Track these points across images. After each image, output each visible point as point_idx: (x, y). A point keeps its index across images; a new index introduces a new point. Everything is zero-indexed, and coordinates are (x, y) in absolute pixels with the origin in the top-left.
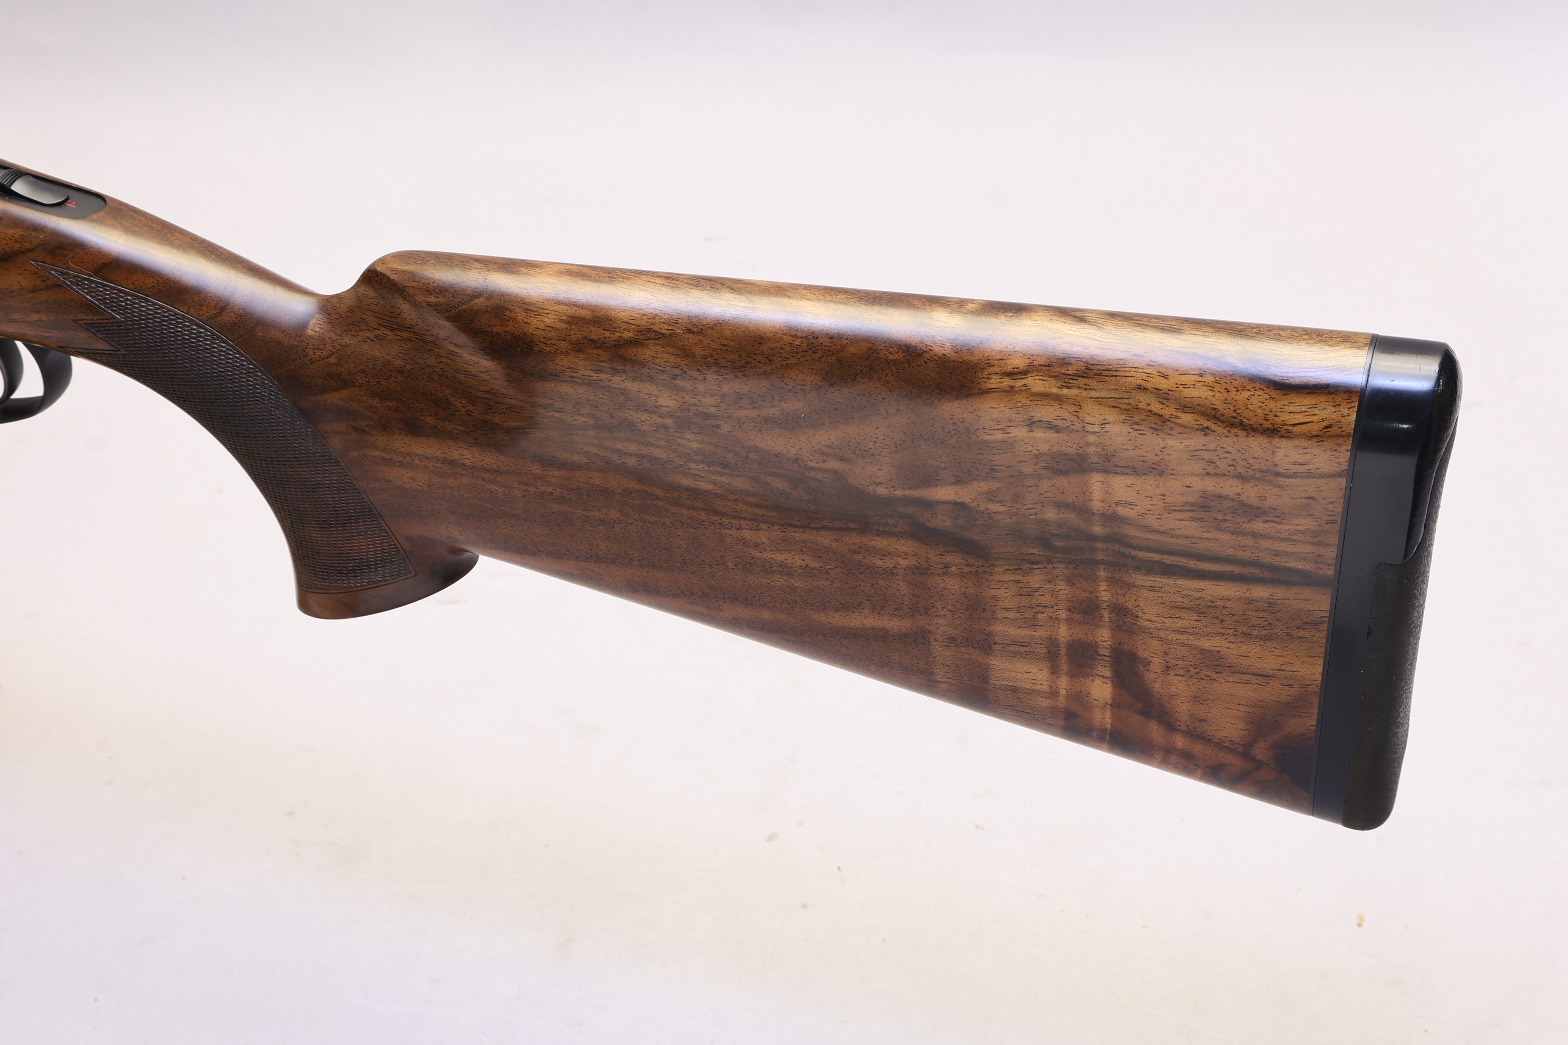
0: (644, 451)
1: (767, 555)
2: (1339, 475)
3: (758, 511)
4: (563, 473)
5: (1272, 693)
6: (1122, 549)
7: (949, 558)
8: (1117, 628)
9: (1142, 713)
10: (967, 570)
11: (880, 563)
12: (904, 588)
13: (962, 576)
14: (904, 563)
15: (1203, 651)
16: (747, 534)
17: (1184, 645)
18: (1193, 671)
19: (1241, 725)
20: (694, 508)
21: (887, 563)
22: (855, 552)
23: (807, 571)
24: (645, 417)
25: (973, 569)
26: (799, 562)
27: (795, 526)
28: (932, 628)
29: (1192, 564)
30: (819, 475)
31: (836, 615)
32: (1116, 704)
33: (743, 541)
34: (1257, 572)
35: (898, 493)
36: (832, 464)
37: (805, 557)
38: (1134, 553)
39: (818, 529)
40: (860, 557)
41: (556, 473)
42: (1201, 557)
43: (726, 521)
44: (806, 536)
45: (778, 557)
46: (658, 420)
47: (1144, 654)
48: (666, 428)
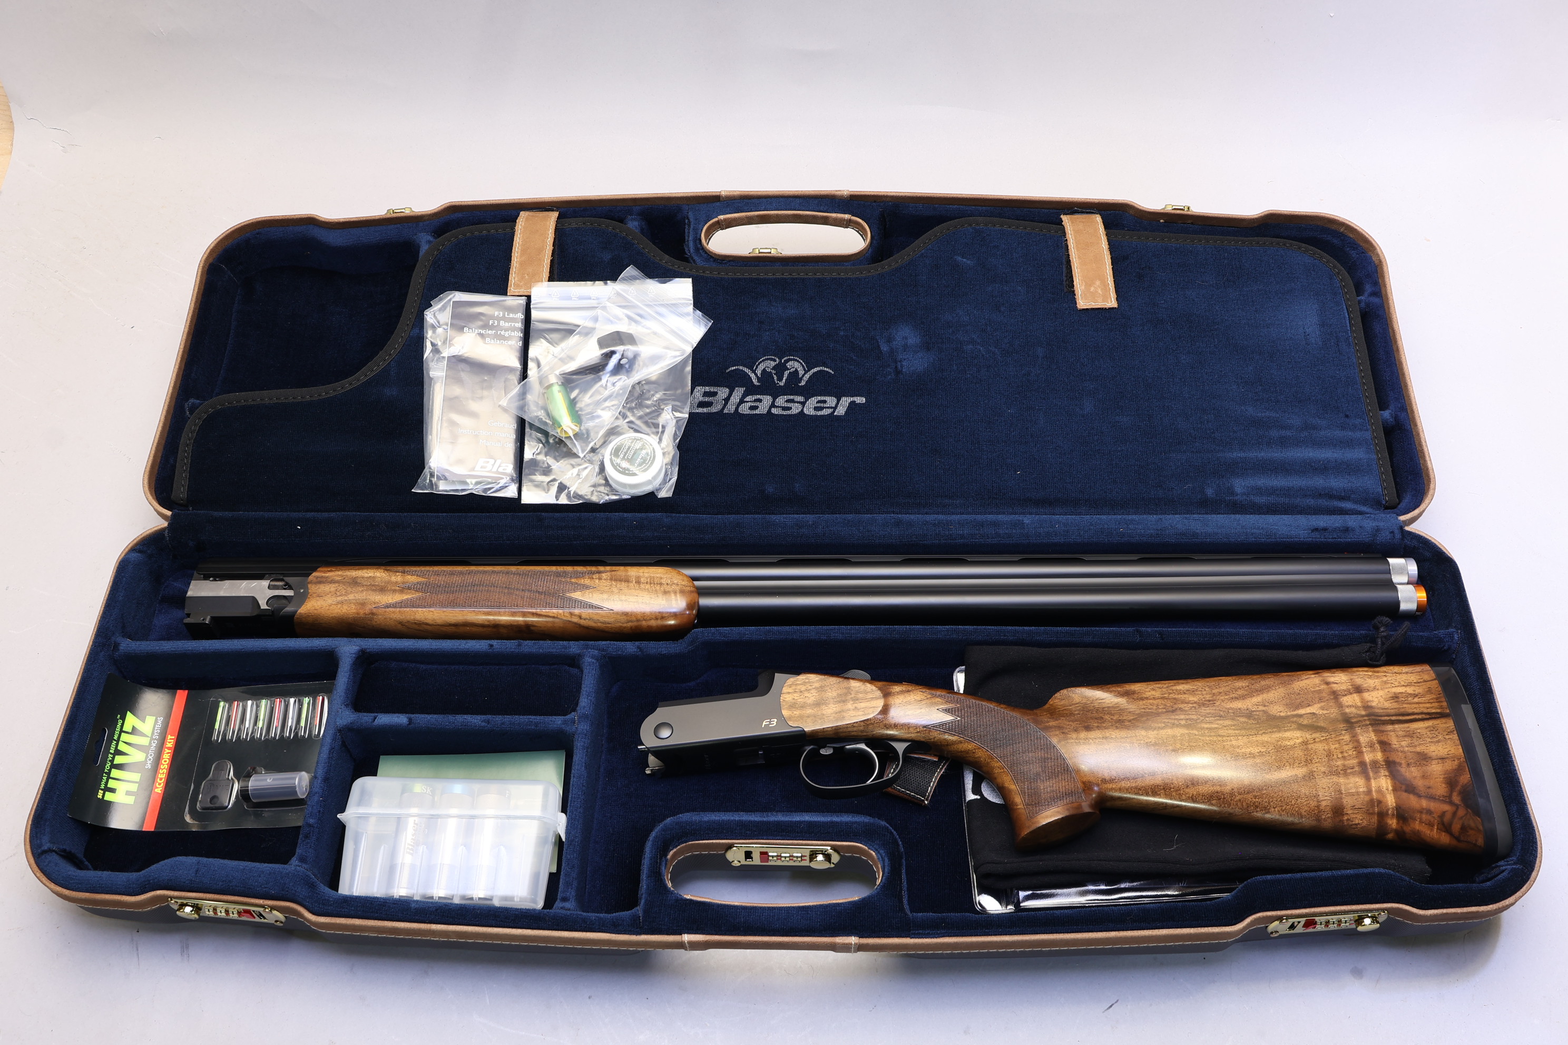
0: (1187, 717)
1: (1243, 750)
2: (1435, 679)
3: (1236, 732)
4: (1155, 732)
5: (1450, 765)
6: (1375, 718)
7: (1315, 735)
8: (1384, 751)
9: (1406, 791)
10: (1322, 738)
11: (1289, 743)
12: (1301, 753)
13: (1321, 741)
14: (1298, 741)
15: (1419, 753)
16: (1234, 743)
17: (1411, 752)
18: (1418, 763)
19: (1444, 785)
20: (1211, 736)
21: (1291, 743)
22: (1278, 741)
23: (1261, 754)
24: (1186, 705)
25: (1324, 738)
26: (1257, 751)
27: (1253, 735)
28: (1315, 769)
29: (1401, 718)
30: (1257, 713)
31: (1276, 773)
32: (1395, 790)
33: (1232, 746)
34: (1424, 716)
35: (1289, 713)
36: (1261, 708)
37: (1259, 748)
38: (1380, 718)
39: (1262, 734)
40: (1280, 743)
41: (1152, 733)
42: (1403, 715)
43: (1224, 738)
44: (1258, 739)
45: (1248, 750)
46: (1191, 705)
47: (1398, 760)
48: (1195, 707)
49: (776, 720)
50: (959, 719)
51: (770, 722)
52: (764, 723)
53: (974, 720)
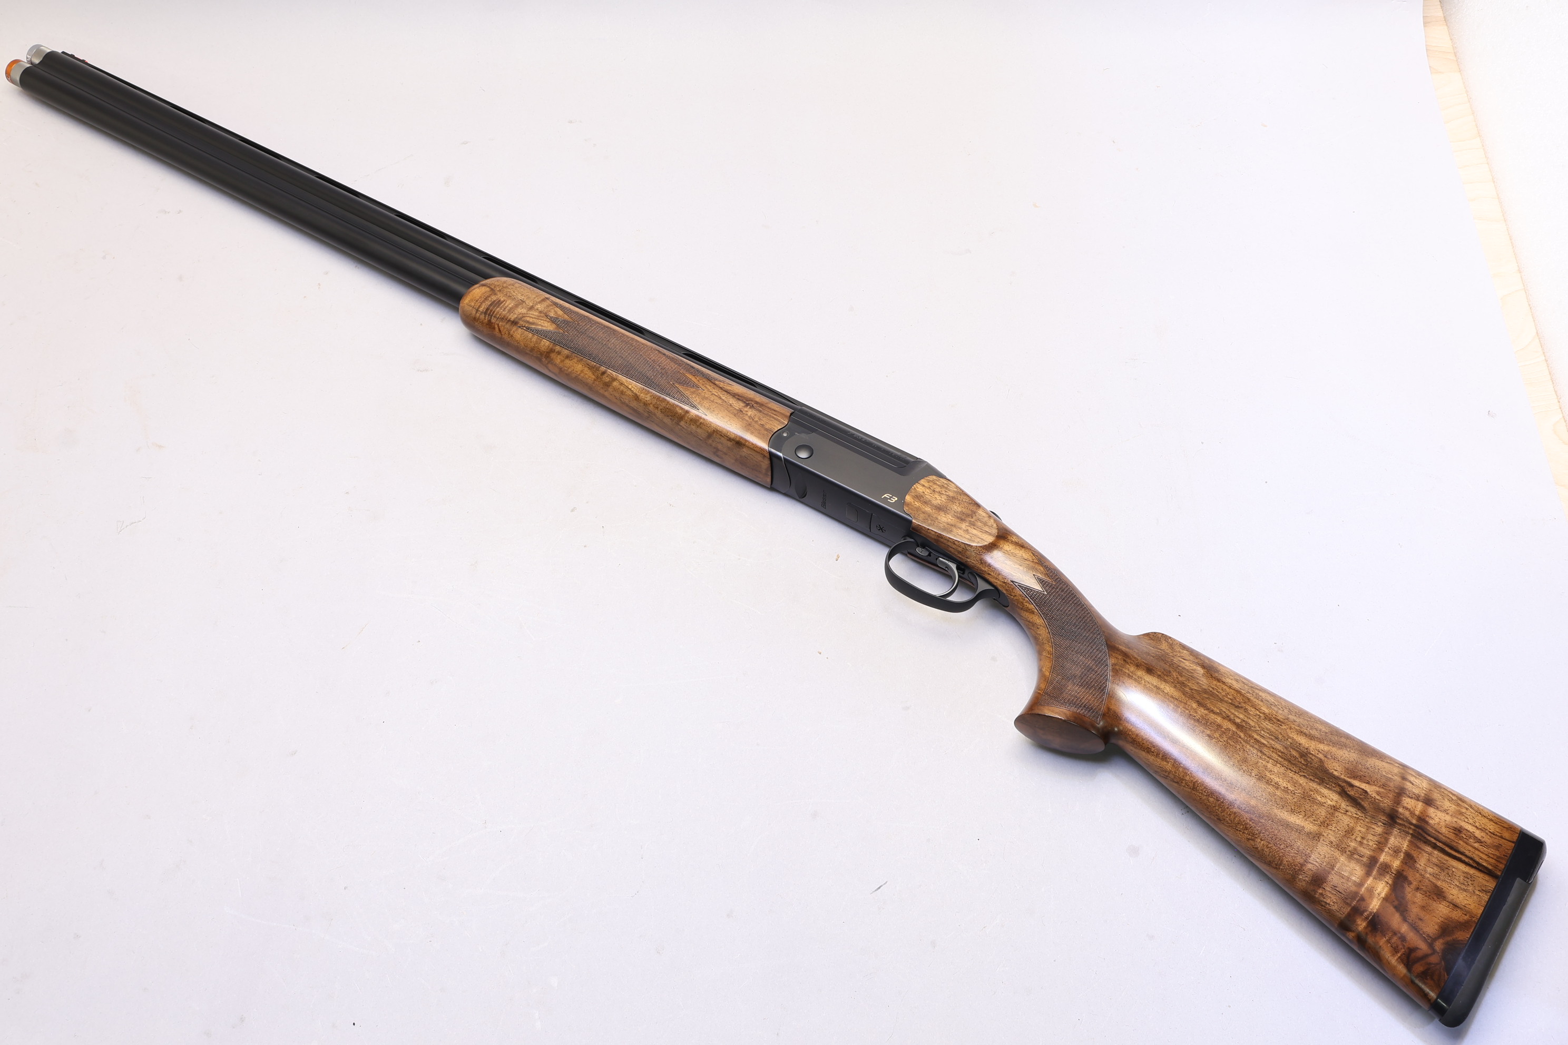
0: (1246, 719)
1: (1272, 777)
2: (1513, 842)
3: (1280, 759)
4: (1206, 712)
5: (1457, 915)
6: (1422, 832)
7: (1349, 808)
8: (1404, 862)
9: (1395, 907)
10: (1355, 815)
11: (1319, 799)
12: (1323, 813)
13: (1351, 817)
14: (1329, 802)
15: (1436, 886)
16: (1269, 766)
17: (1429, 881)
18: (1428, 894)
19: (1436, 927)
20: (1253, 747)
21: (1323, 800)
22: (1311, 791)
23: (1286, 790)
24: (1253, 710)
25: (1357, 816)
26: (1285, 785)
27: (1292, 771)
28: (1325, 834)
29: (1447, 849)
30: (1313, 758)
31: (1286, 813)
32: (1386, 899)
33: (1266, 767)
34: (1471, 862)
35: (1342, 777)
36: (1320, 756)
37: (1288, 784)
38: (1426, 836)
39: (1301, 776)
40: (1312, 793)
41: (1203, 711)
42: (1452, 848)
43: (1264, 757)
44: (1294, 777)
45: (1277, 779)
46: (1259, 713)
47: (1410, 878)
48: (1260, 717)
49: (896, 499)
50: (1045, 593)
51: (892, 497)
52: (885, 495)
53: (1057, 602)
